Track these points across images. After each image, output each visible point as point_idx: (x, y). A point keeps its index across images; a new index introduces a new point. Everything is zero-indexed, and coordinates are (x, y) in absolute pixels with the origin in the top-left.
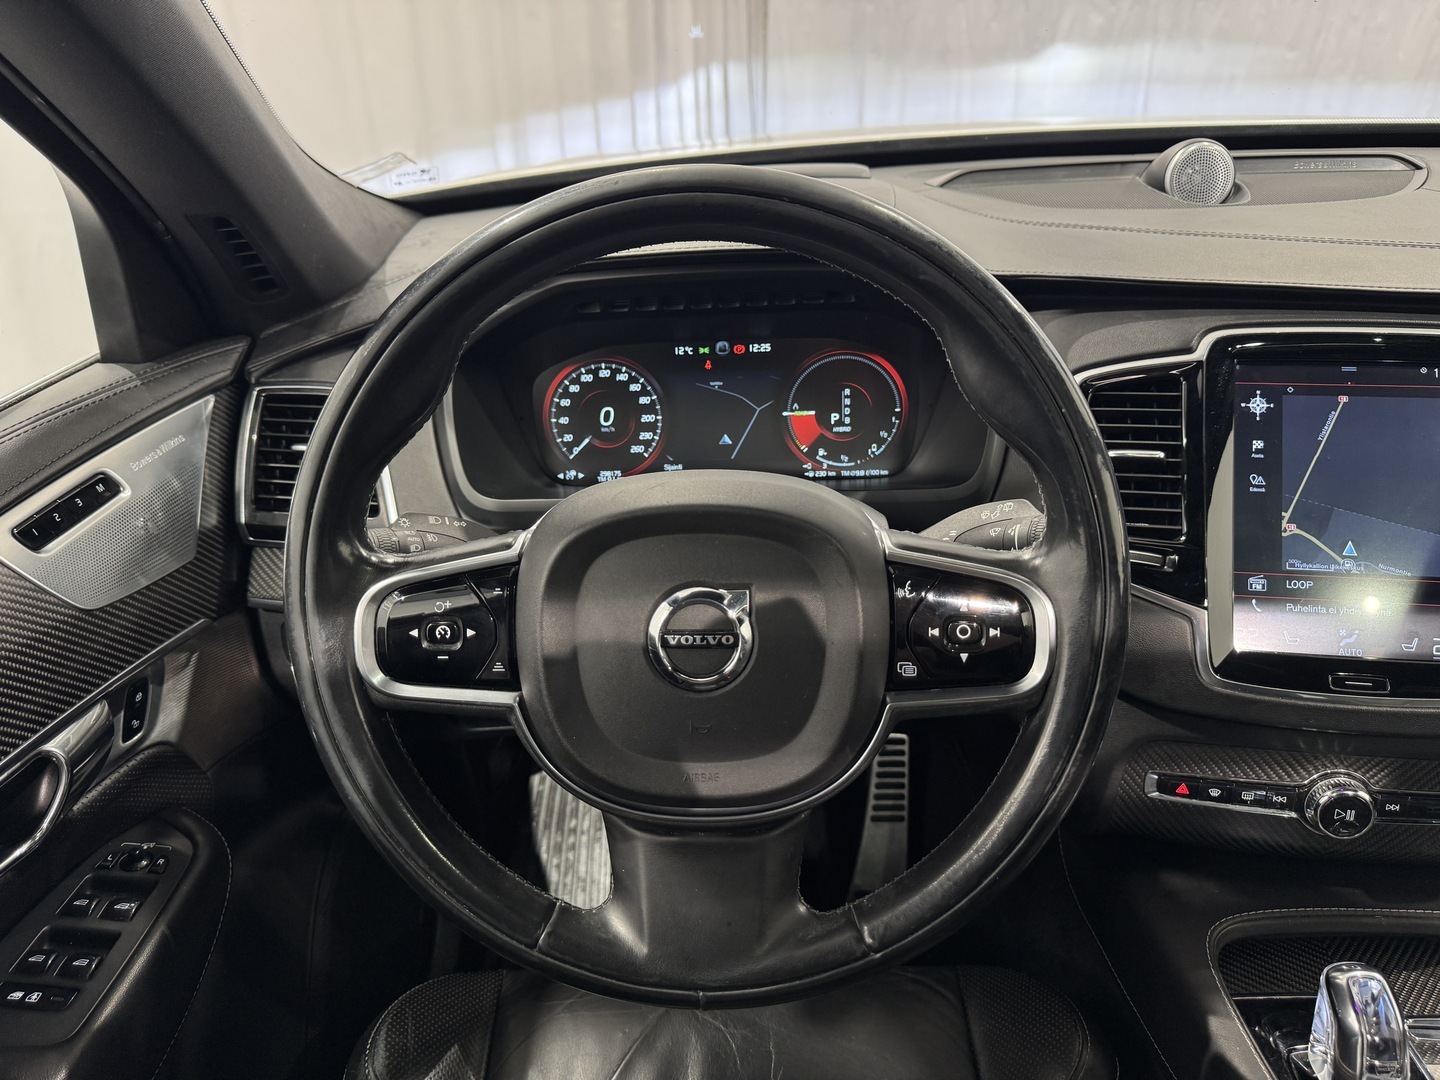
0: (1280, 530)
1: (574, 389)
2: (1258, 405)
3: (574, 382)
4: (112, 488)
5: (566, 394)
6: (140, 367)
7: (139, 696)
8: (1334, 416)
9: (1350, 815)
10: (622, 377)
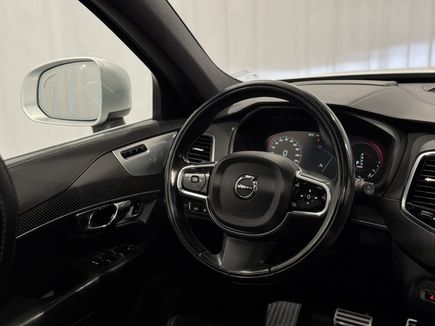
1: (277, 143)
3: (277, 141)
4: (145, 149)
5: (274, 145)
7: (138, 204)
10: (291, 141)
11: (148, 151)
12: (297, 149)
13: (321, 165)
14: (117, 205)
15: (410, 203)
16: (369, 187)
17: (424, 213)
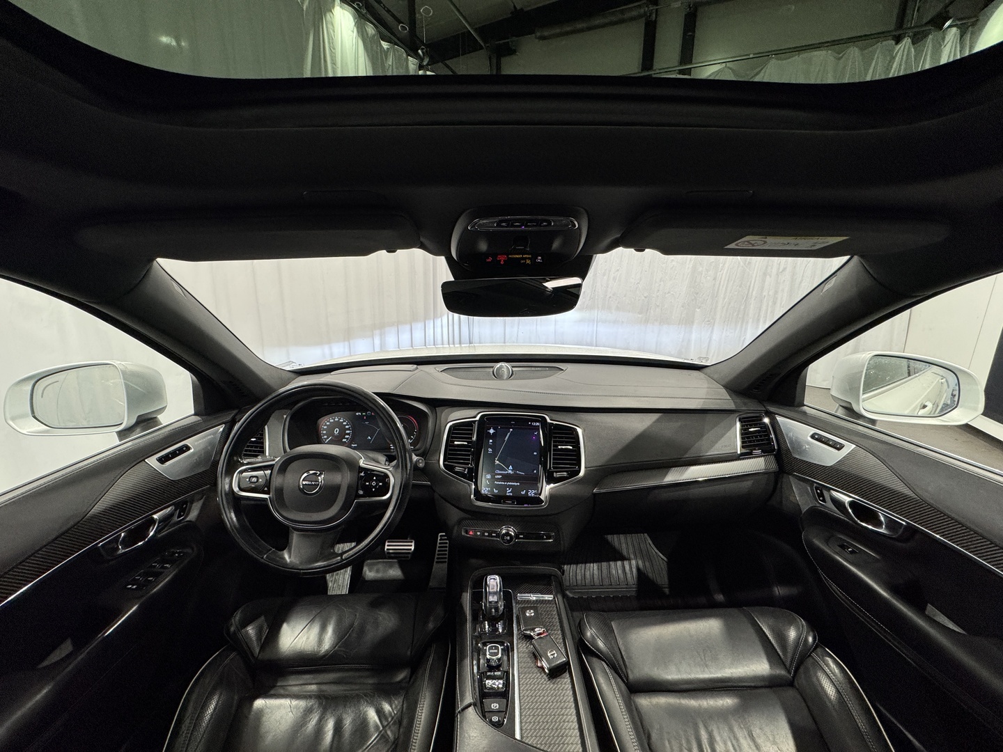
0: (495, 462)
1: (328, 423)
2: (492, 431)
3: (328, 422)
4: (188, 448)
5: (326, 425)
6: (203, 417)
7: (185, 506)
8: (509, 434)
9: (508, 538)
10: (341, 421)
11: (191, 451)
12: (347, 427)
13: (369, 438)
14: (155, 516)
15: (446, 463)
16: (420, 461)
17: (457, 469)
